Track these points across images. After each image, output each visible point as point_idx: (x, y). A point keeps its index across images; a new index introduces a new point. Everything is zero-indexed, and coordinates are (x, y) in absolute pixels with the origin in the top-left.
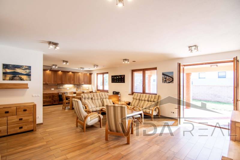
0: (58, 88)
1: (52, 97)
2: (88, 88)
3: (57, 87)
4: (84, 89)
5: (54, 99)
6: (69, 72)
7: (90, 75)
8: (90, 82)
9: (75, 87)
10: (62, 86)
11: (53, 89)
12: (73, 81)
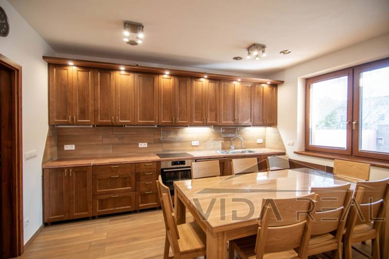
0: (160, 142)
1: (133, 179)
2: (260, 141)
3: (156, 137)
4: (249, 142)
5: (143, 189)
6: (196, 76)
7: (272, 91)
8: (269, 118)
9: (218, 135)
10: (176, 133)
11: (143, 145)
12: (214, 114)
